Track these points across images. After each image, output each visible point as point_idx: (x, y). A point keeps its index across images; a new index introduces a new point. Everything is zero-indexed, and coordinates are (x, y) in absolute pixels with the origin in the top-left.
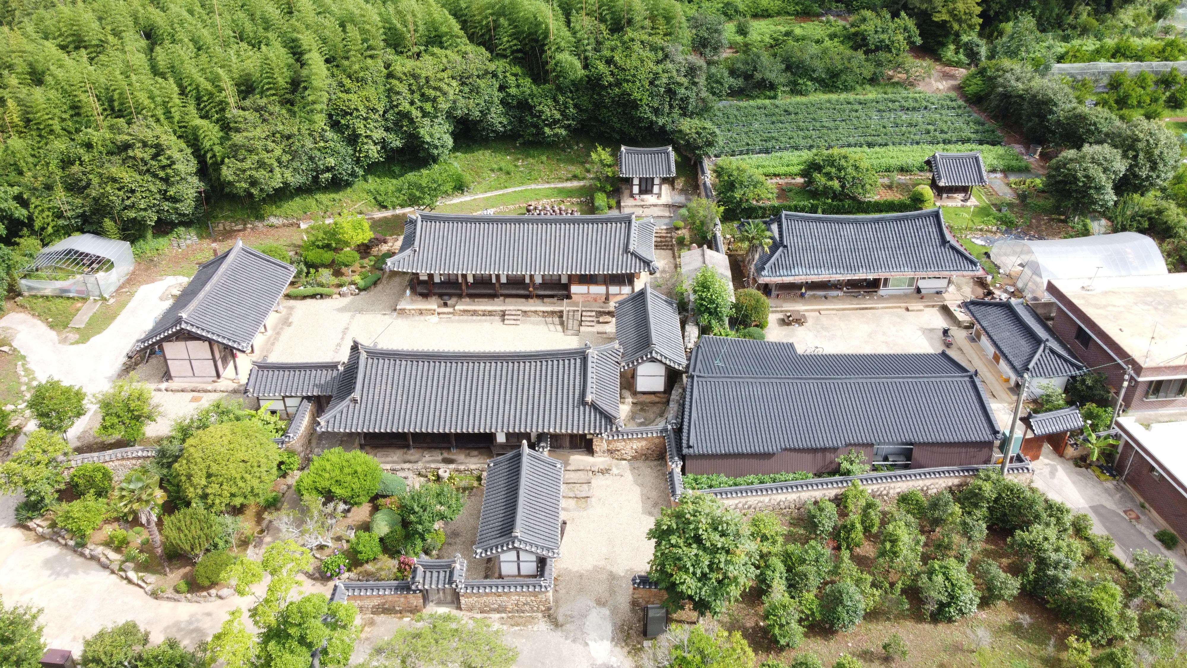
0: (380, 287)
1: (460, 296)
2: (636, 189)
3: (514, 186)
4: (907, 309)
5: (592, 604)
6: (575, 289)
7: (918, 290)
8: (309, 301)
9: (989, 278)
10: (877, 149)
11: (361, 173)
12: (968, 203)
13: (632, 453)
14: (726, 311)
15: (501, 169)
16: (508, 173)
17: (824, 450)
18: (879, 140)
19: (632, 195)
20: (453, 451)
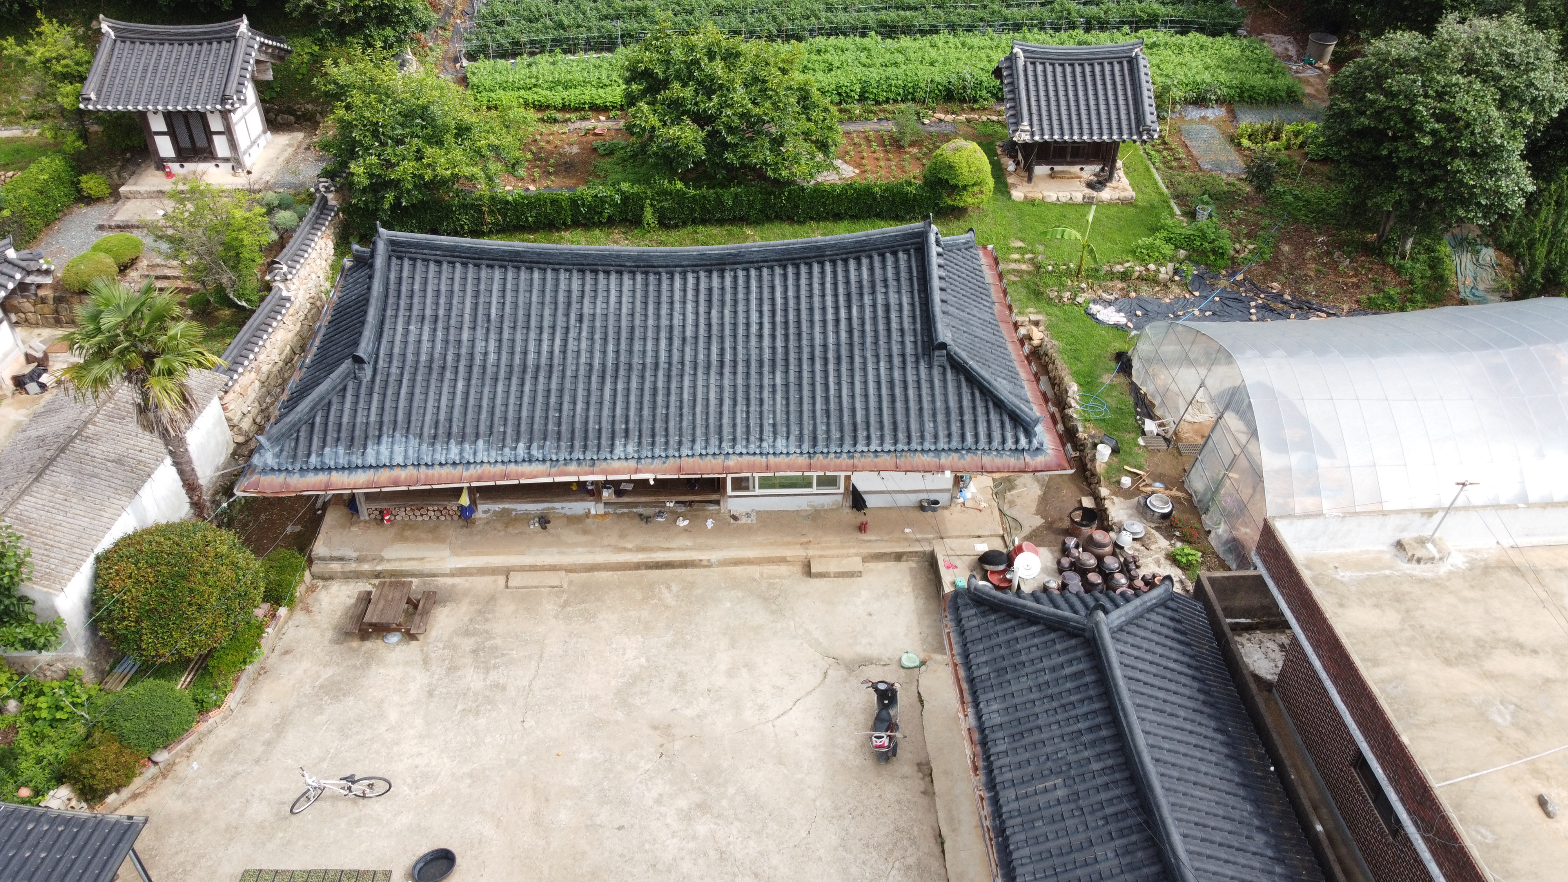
2: (164, 147)
4: (808, 571)
12: (1106, 194)
19: (161, 163)
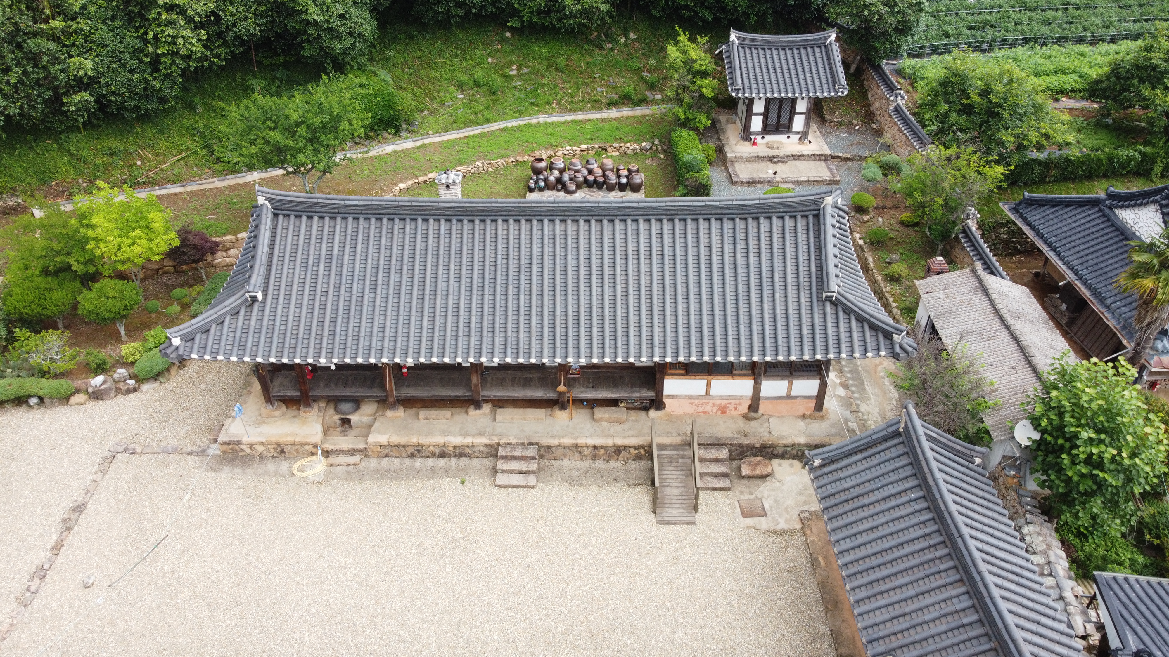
1: (382, 402)
2: (757, 124)
3: (503, 117)
6: (675, 387)
11: (169, 92)
15: (476, 84)
16: (491, 92)
19: (747, 135)
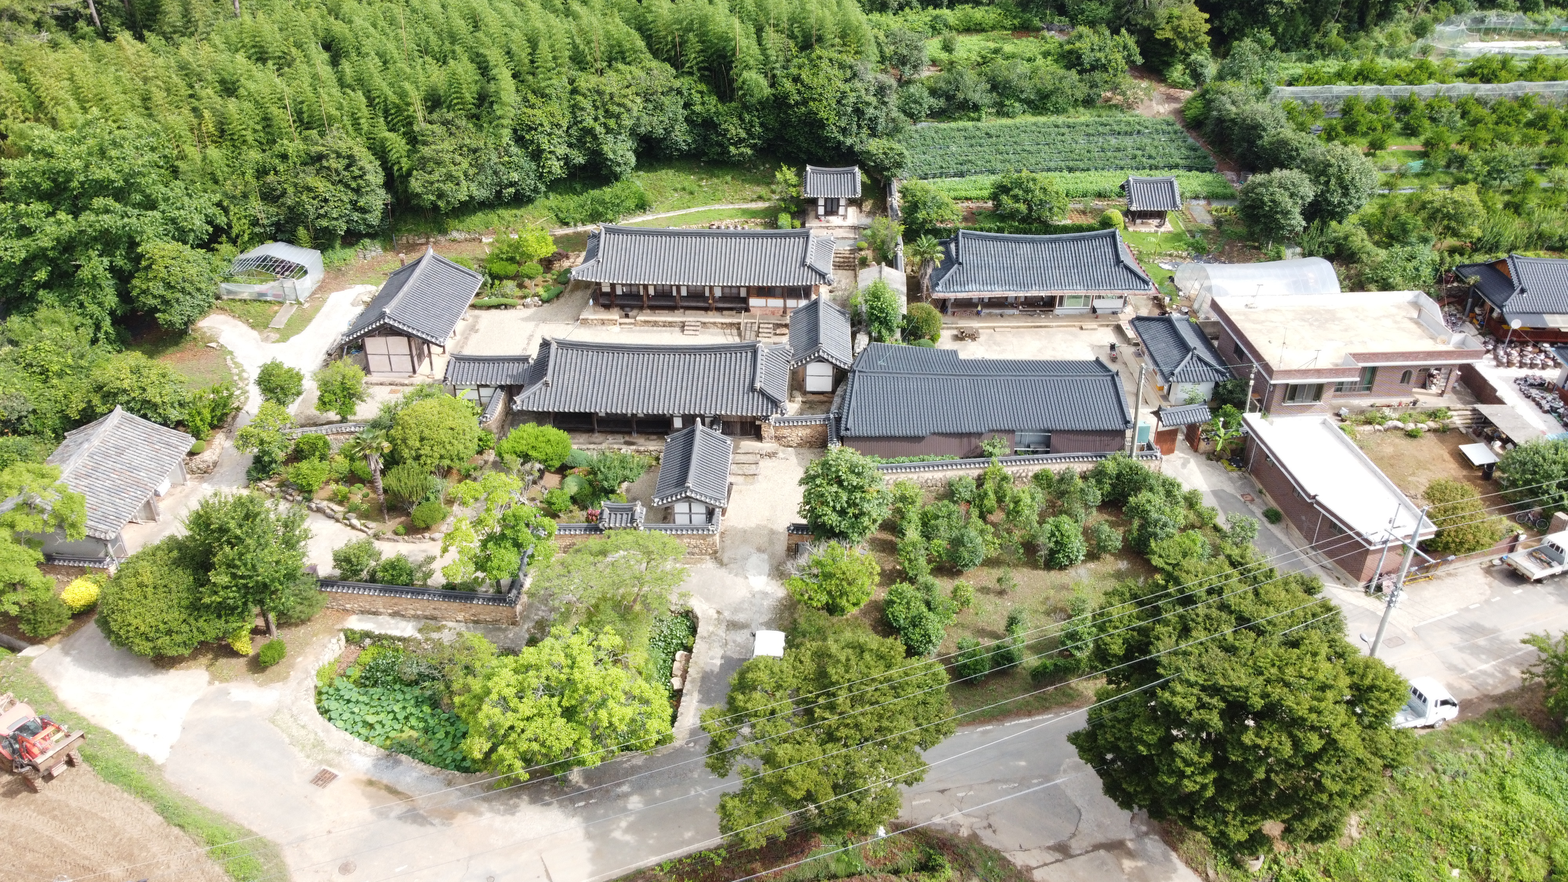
0: (562, 300)
1: (641, 308)
2: (821, 211)
3: (697, 206)
4: (1081, 328)
5: (753, 551)
6: (753, 302)
7: (1094, 310)
8: (493, 312)
9: (1167, 300)
10: (1078, 174)
11: (544, 189)
12: (1162, 229)
13: (797, 440)
14: (897, 321)
15: (684, 189)
16: (692, 193)
17: (969, 435)
18: (1081, 165)
19: (817, 217)
20: (635, 435)
